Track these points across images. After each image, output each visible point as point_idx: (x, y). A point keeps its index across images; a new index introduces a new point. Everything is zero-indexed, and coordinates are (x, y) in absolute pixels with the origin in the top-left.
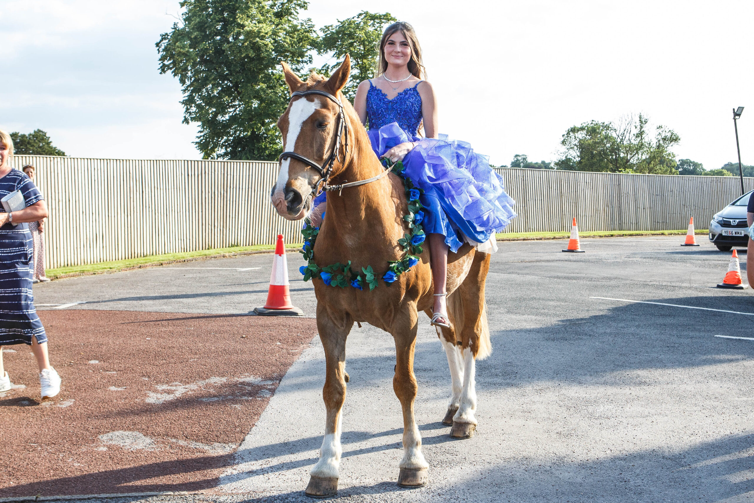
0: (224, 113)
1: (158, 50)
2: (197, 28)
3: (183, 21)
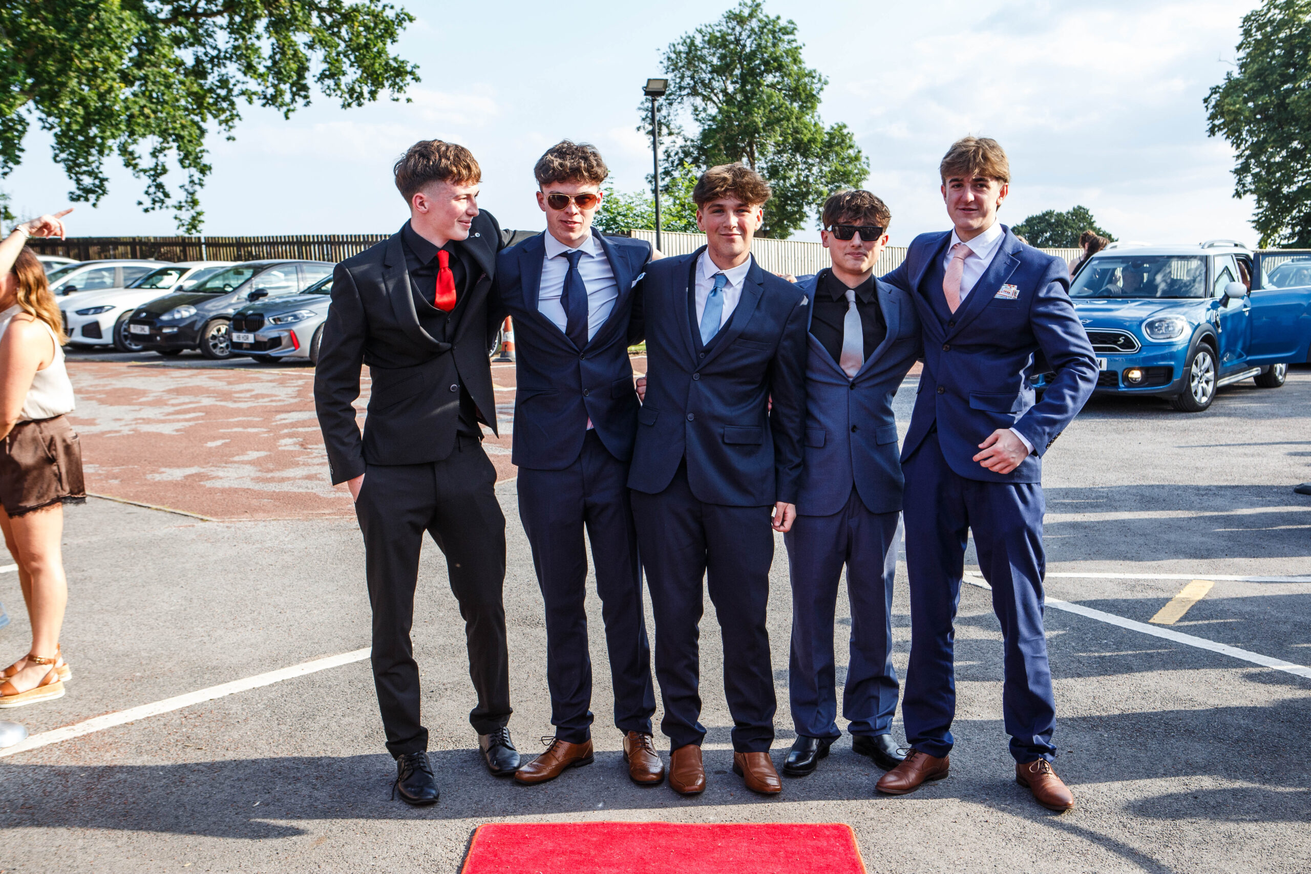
0: (1290, 182)
1: (1207, 107)
2: (1256, 77)
3: (1237, 68)
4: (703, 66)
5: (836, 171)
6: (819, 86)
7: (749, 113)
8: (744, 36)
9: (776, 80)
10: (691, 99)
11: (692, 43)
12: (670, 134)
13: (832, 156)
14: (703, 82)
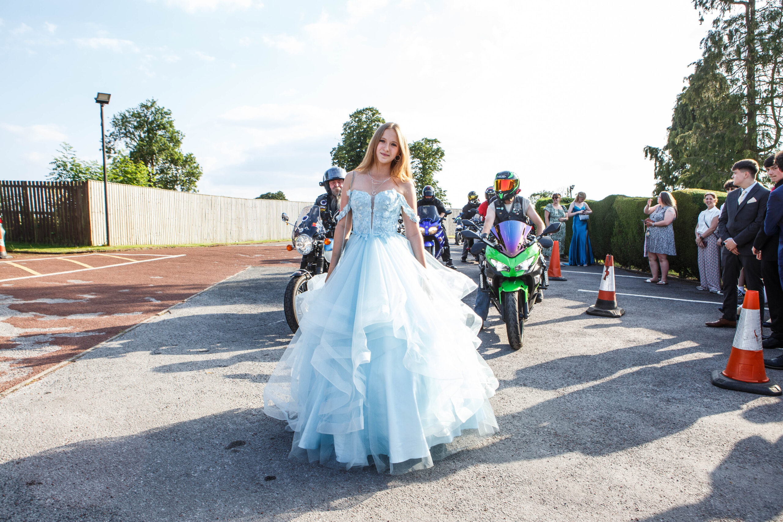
2: (349, 145)
3: (342, 142)
4: (130, 125)
5: (189, 172)
6: (181, 137)
7: (151, 145)
8: (148, 114)
9: (162, 133)
10: (125, 139)
11: (125, 115)
12: (115, 153)
13: (187, 166)
14: (129, 132)
